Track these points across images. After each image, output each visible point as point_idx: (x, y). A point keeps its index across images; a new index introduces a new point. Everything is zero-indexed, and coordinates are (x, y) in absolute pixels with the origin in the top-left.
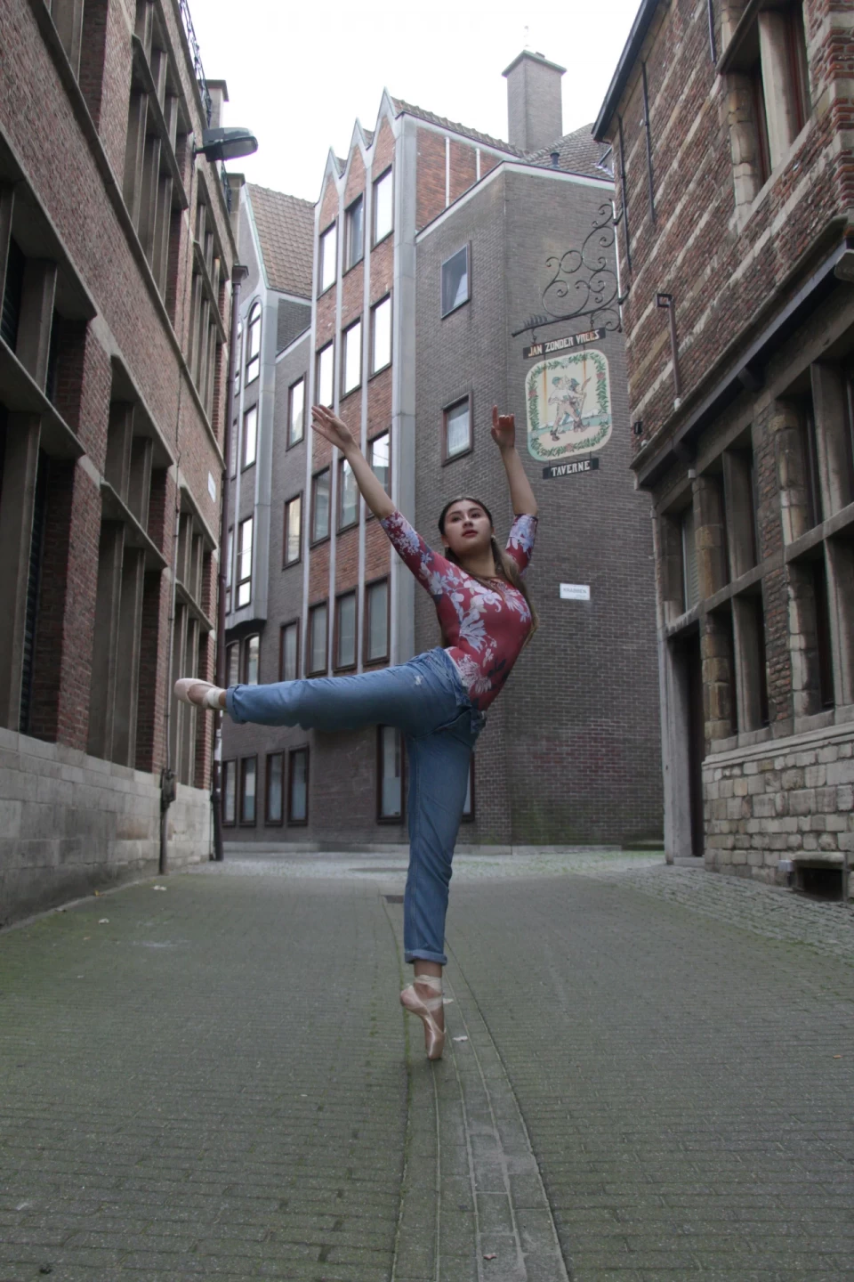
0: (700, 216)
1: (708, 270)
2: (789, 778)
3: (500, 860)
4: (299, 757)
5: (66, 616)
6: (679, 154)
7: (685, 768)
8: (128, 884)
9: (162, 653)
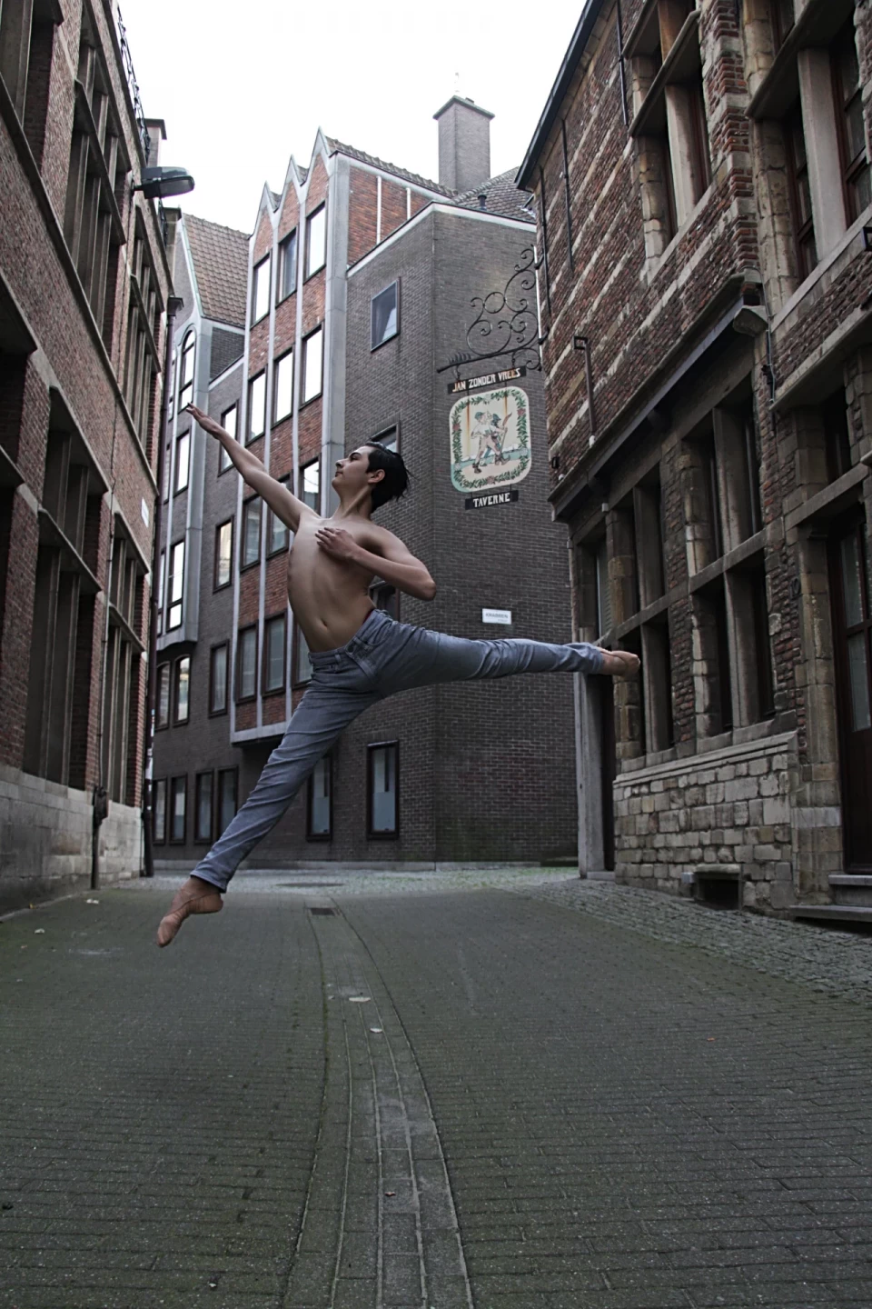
0: (614, 266)
1: (621, 317)
2: (691, 795)
3: (423, 876)
4: (228, 777)
5: (4, 638)
6: (595, 206)
7: (598, 786)
8: (62, 898)
9: (95, 675)
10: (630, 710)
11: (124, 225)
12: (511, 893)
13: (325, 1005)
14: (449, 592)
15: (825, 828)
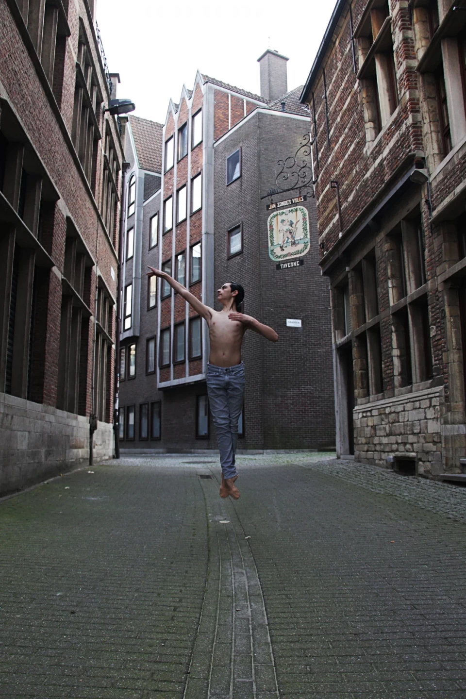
0: (351, 145)
1: (354, 172)
2: (392, 417)
3: (257, 457)
4: (156, 406)
5: (47, 343)
6: (340, 114)
7: (346, 412)
8: (76, 471)
9: (90, 358)
10: (361, 373)
11: (100, 130)
12: (301, 467)
13: (208, 525)
14: (269, 310)
15: (458, 435)
